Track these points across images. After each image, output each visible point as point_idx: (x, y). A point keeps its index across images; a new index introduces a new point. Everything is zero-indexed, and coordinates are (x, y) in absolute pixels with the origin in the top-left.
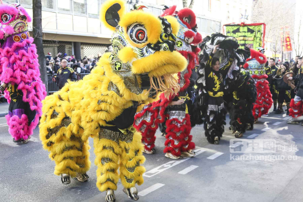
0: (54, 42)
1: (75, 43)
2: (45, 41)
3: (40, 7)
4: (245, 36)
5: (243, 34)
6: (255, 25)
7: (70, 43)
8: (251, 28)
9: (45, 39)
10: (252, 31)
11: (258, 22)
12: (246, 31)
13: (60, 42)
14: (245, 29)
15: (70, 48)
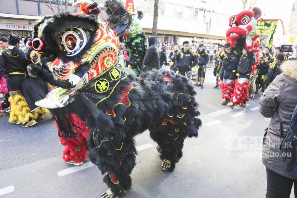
0: (163, 35)
1: (174, 36)
2: (158, 34)
3: (157, 15)
4: (262, 29)
5: (261, 27)
6: (272, 20)
7: (171, 35)
8: (268, 22)
9: (159, 33)
10: (269, 25)
11: (275, 18)
12: (264, 25)
13: (166, 35)
14: (263, 23)
15: (171, 38)
